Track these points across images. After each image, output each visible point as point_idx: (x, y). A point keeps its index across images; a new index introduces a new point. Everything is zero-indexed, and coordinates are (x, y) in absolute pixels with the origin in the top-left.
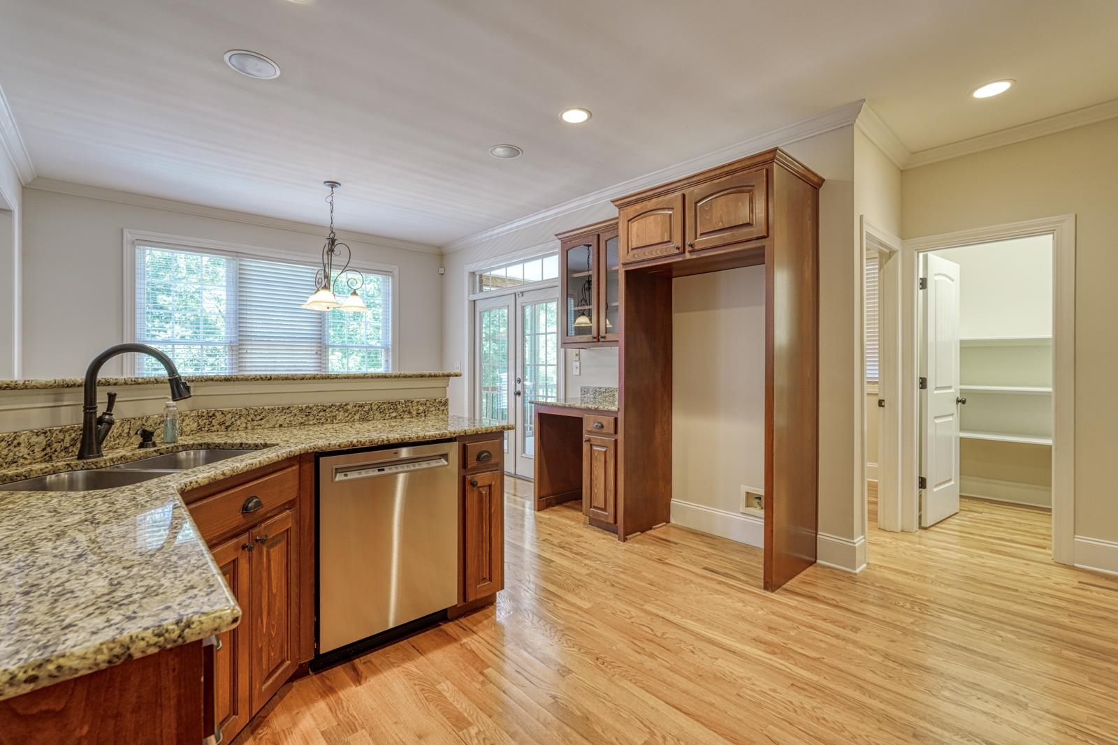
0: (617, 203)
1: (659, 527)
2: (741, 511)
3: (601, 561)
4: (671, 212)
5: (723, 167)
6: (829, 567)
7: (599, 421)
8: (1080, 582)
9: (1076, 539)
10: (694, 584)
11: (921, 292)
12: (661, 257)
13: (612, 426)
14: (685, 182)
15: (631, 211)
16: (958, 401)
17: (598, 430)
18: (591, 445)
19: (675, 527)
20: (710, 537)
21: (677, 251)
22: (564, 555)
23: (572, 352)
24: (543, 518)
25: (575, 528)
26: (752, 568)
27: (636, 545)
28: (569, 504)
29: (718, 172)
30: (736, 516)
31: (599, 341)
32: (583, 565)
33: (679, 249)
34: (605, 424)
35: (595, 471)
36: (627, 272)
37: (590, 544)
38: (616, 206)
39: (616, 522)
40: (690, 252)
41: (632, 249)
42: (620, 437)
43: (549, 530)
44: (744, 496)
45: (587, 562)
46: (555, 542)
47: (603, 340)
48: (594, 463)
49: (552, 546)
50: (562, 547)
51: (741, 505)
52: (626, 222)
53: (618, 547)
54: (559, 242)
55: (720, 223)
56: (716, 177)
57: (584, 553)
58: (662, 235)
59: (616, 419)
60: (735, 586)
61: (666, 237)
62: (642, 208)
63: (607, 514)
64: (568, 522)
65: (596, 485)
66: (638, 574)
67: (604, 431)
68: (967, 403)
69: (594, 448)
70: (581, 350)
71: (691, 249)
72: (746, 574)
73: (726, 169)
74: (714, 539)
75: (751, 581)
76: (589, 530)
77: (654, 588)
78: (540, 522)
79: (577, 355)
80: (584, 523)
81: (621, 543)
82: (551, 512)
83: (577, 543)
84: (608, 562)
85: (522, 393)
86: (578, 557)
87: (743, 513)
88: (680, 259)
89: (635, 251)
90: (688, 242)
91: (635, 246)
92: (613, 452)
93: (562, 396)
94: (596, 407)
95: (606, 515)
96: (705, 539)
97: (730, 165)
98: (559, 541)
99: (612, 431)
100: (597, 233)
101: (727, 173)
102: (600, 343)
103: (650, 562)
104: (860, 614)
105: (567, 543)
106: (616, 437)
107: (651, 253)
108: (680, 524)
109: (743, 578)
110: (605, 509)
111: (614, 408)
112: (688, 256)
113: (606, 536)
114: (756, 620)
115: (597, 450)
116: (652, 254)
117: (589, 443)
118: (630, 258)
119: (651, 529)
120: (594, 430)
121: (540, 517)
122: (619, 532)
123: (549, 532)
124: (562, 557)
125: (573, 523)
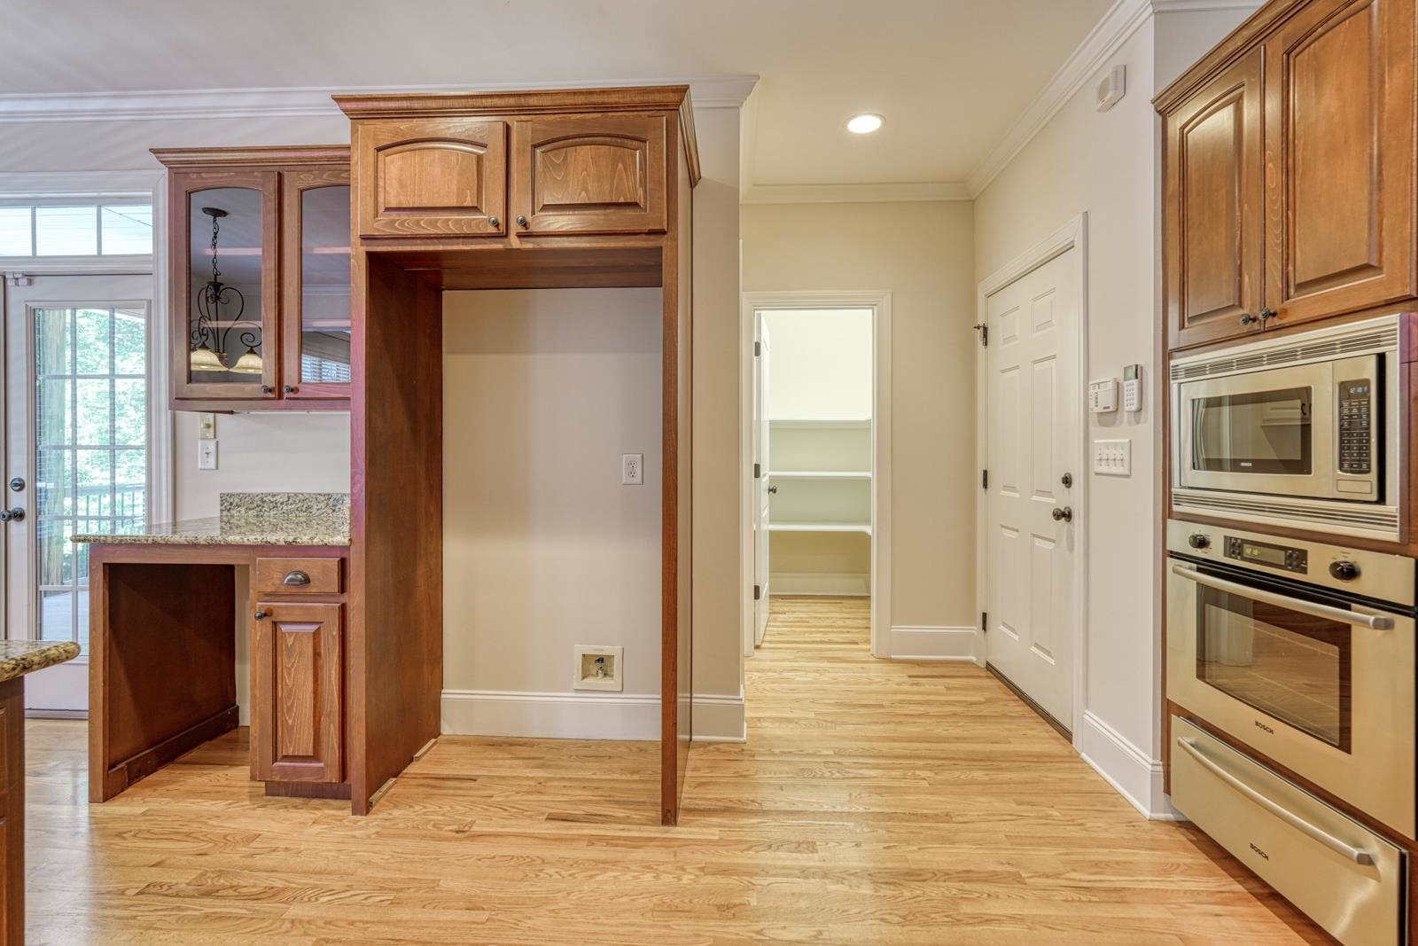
0: (349, 106)
1: (425, 753)
2: (575, 686)
3: (332, 891)
4: (482, 152)
5: (590, 92)
6: (710, 743)
7: (299, 568)
8: (910, 677)
9: (892, 630)
10: (551, 864)
11: (755, 358)
12: (457, 237)
13: (335, 576)
14: (512, 101)
15: (388, 130)
16: (770, 490)
17: (294, 590)
18: (275, 624)
19: (453, 741)
20: (524, 744)
21: (492, 230)
22: (221, 917)
23: (193, 421)
24: (122, 818)
25: (230, 818)
26: (617, 785)
27: (396, 813)
28: (195, 754)
29: (580, 100)
30: (568, 698)
31: (280, 397)
32: (287, 925)
33: (497, 226)
34: (314, 573)
35: (287, 679)
36: (371, 256)
37: (287, 849)
38: (345, 111)
39: (344, 775)
40: (520, 236)
41: (387, 209)
42: (356, 598)
43: (153, 851)
44: (579, 660)
45: (295, 911)
46: (182, 880)
47: (292, 395)
48: (284, 661)
49: (177, 902)
50: (208, 894)
51: (575, 676)
52: (371, 151)
53: (356, 833)
54: (165, 171)
55: (583, 193)
56: (575, 109)
57: (279, 884)
58: (461, 193)
59: (343, 563)
60: (618, 838)
61: (469, 198)
62: (411, 129)
63: (322, 765)
64: (207, 806)
65: (290, 709)
66: (433, 890)
67: (312, 589)
68: (777, 492)
69: (284, 628)
70: (217, 415)
71: (523, 230)
72: (618, 802)
73: (595, 99)
74: (532, 745)
75: (635, 816)
76: (270, 811)
77: (484, 916)
78: (120, 835)
79: (208, 426)
80: (252, 796)
81: (362, 820)
82: (147, 791)
83: (249, 861)
84: (350, 887)
85: (30, 515)
86: (264, 906)
87: (576, 690)
88: (500, 246)
89: (394, 215)
90: (515, 216)
91: (393, 204)
92: (335, 632)
93: (165, 518)
94: (290, 539)
95: (322, 768)
96: (517, 750)
97: (603, 92)
98: (192, 875)
99: (335, 588)
100: (276, 169)
101: (596, 108)
102: (282, 402)
103: (443, 846)
104: (792, 813)
105: (221, 873)
106: (344, 599)
107: (433, 224)
108: (460, 733)
109: (620, 813)
110: (315, 757)
111: (341, 539)
112: (515, 242)
113: (318, 813)
114: (691, 902)
115: (290, 634)
116: (438, 228)
117: (268, 622)
118: (380, 226)
119: (412, 761)
120: (283, 589)
121: (113, 819)
122: (353, 795)
123: (156, 858)
124: (217, 925)
125: (220, 806)
